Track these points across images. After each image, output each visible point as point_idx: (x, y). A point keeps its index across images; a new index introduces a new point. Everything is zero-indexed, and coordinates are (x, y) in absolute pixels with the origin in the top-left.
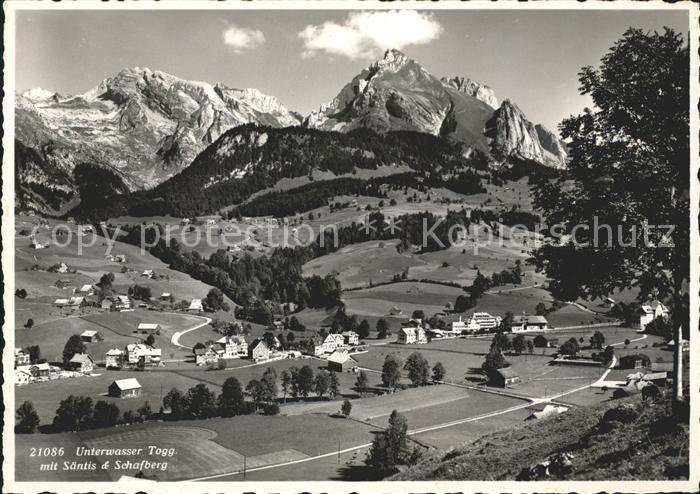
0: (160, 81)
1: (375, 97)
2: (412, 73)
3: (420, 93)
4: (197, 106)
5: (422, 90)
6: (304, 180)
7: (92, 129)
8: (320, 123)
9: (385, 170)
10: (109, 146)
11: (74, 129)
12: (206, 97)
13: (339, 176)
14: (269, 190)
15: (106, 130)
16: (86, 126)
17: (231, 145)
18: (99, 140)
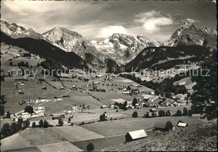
0: (122, 36)
1: (182, 36)
2: (193, 28)
3: (196, 34)
4: (132, 42)
5: (196, 33)
6: (166, 61)
7: (107, 50)
8: (167, 44)
9: (188, 57)
10: (111, 54)
11: (103, 50)
12: (135, 39)
13: (175, 59)
14: (156, 64)
15: (110, 50)
16: (105, 49)
17: (145, 52)
18: (109, 52)
